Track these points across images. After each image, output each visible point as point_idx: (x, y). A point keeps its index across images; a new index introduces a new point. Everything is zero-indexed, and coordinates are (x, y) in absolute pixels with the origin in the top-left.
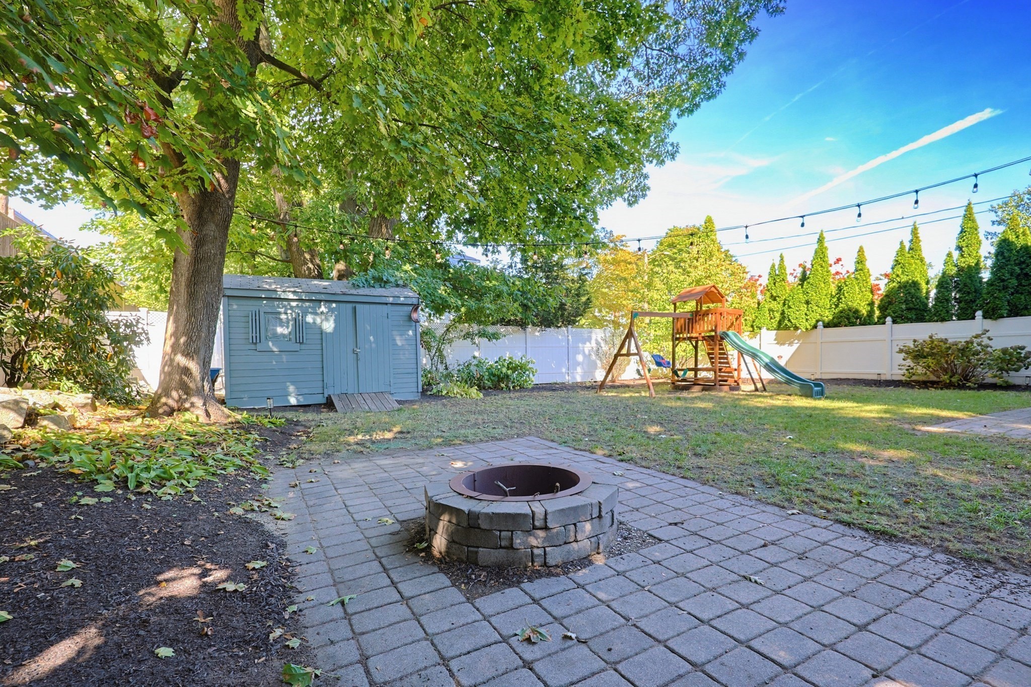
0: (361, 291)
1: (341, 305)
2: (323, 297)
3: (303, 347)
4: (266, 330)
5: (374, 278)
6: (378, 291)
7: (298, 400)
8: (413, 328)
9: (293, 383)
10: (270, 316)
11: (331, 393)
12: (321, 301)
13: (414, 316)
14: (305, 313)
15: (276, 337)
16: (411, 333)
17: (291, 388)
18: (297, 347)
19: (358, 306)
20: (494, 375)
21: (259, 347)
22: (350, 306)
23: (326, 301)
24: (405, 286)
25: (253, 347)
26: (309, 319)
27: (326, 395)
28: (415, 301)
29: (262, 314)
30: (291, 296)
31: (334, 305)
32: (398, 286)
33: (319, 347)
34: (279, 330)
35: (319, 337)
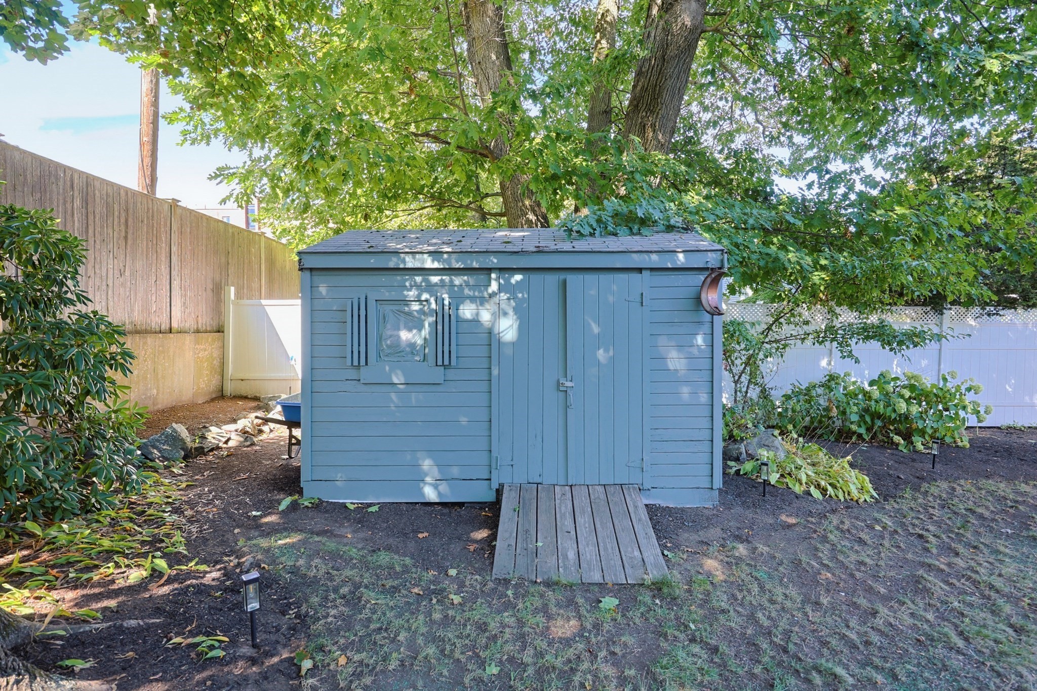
0: (581, 245)
1: (536, 278)
2: (494, 261)
3: (451, 374)
4: (380, 338)
5: (616, 215)
6: (625, 241)
7: (440, 494)
8: (706, 328)
9: (430, 452)
10: (388, 308)
11: (506, 480)
12: (490, 270)
13: (710, 297)
14: (458, 299)
15: (400, 353)
16: (700, 340)
17: (427, 464)
18: (438, 374)
19: (571, 278)
20: (876, 415)
21: (366, 374)
22: (552, 280)
23: (501, 270)
24: (687, 229)
25: (352, 374)
26: (467, 311)
27: (495, 486)
28: (712, 260)
29: (372, 304)
30: (429, 263)
31: (518, 277)
32: (670, 228)
33: (484, 375)
34: (405, 335)
35: (483, 351)
